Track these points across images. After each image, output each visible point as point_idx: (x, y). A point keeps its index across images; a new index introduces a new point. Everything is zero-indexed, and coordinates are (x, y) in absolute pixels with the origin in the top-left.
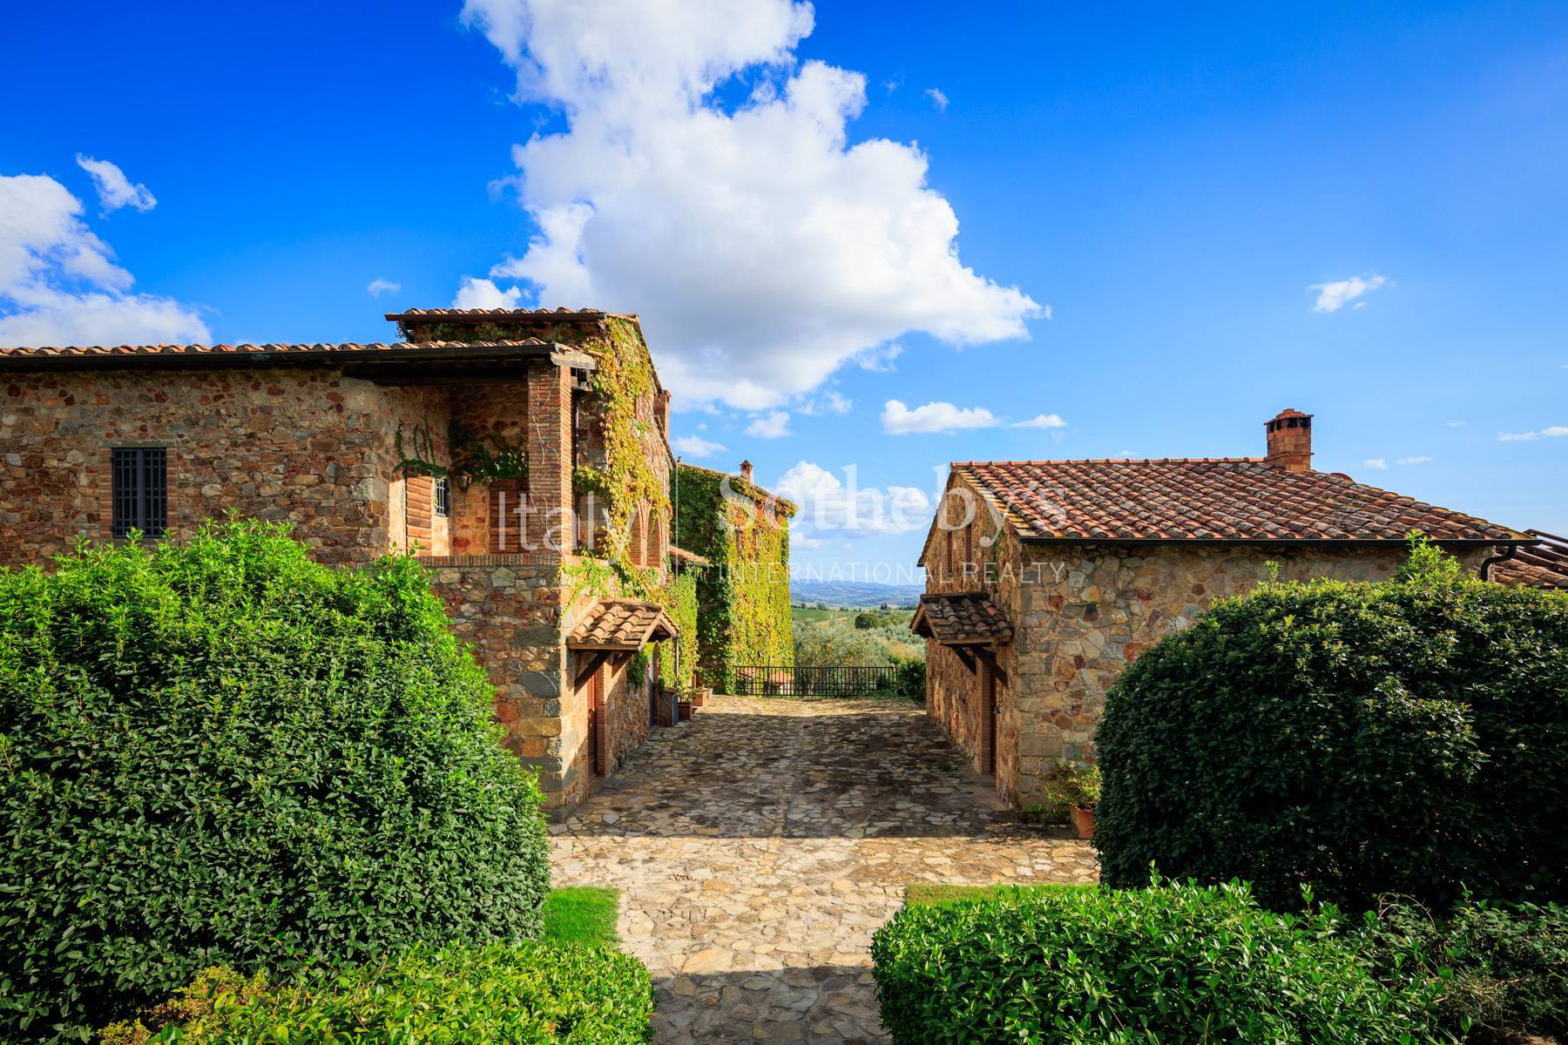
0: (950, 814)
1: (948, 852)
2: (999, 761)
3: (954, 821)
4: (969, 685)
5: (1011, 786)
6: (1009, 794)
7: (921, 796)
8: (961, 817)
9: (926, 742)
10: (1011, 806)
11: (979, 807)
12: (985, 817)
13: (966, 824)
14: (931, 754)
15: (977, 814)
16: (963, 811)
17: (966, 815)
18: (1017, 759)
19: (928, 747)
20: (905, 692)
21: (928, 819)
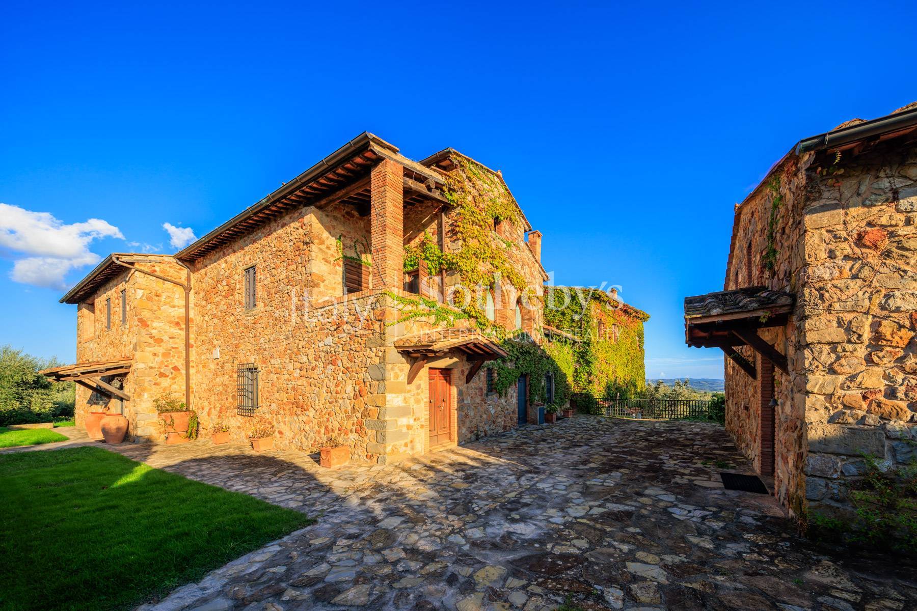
0: (703, 509)
1: (669, 559)
2: (779, 460)
3: (704, 518)
4: (751, 391)
5: (792, 489)
6: (789, 498)
7: (679, 486)
8: (716, 516)
9: (713, 446)
10: (791, 513)
11: (747, 507)
12: (750, 520)
13: (717, 525)
14: (715, 454)
15: (739, 515)
16: (721, 508)
17: (723, 514)
18: (800, 456)
19: (714, 449)
20: (714, 417)
21: (670, 510)
